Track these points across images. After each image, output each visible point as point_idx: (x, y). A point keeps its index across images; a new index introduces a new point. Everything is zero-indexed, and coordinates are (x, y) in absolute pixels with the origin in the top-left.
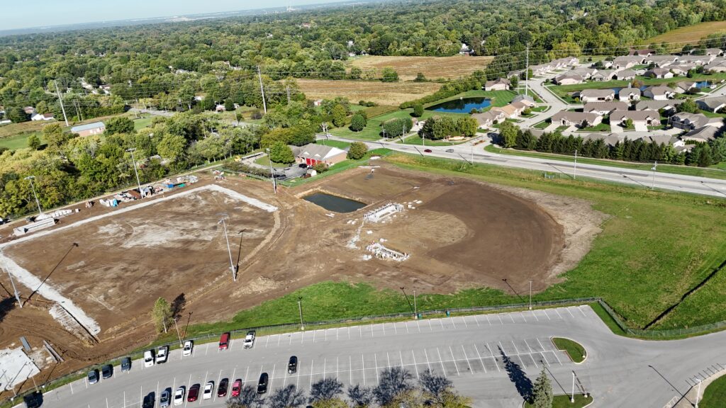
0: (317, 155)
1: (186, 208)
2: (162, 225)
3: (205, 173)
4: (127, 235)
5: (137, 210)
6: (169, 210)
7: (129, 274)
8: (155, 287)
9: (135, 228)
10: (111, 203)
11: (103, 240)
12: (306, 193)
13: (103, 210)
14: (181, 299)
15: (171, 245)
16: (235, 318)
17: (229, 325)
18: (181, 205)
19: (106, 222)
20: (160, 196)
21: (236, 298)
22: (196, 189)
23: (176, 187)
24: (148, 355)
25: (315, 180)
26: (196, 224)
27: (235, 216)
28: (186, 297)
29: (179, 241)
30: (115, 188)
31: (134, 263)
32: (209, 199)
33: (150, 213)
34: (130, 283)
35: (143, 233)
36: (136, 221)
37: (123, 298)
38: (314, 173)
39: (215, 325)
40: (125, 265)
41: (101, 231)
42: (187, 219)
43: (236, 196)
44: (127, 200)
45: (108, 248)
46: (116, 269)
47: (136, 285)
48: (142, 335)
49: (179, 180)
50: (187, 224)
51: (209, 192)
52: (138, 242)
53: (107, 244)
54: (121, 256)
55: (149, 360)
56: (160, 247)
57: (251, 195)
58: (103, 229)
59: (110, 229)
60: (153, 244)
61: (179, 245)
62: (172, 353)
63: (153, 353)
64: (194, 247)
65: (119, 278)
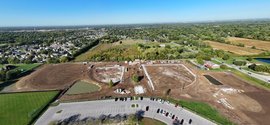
0: (210, 65)
1: (176, 68)
2: (170, 71)
3: (182, 61)
4: (164, 71)
5: (166, 66)
6: (172, 68)
7: (162, 80)
8: (165, 85)
9: (165, 70)
10: (162, 62)
11: (159, 70)
12: (205, 74)
13: (160, 63)
14: (170, 90)
15: (171, 76)
16: (180, 101)
17: (178, 102)
18: (175, 67)
19: (161, 66)
20: (172, 64)
21: (181, 96)
22: (179, 65)
23: (175, 63)
24: (161, 100)
25: (208, 71)
26: (177, 73)
27: (186, 74)
28: (171, 90)
29: (173, 76)
30: (164, 59)
31: (163, 78)
32: (181, 68)
33: (169, 67)
34: (161, 82)
35: (166, 72)
36: (166, 68)
37: (160, 85)
38: (208, 69)
39: (175, 100)
40: (162, 77)
41: (159, 68)
42: (175, 71)
43: (187, 69)
44: (165, 63)
45: (160, 72)
46: (160, 77)
47: (162, 83)
48: (161, 95)
49: (176, 61)
50: (175, 72)
51: (181, 66)
52: (165, 73)
53: (160, 71)
54: (161, 75)
55: (160, 101)
56: (169, 76)
57: (191, 70)
58: (160, 68)
59: (161, 68)
60: (168, 75)
61: (172, 77)
62: (165, 102)
63: (162, 100)
64: (175, 79)
65: (160, 80)
